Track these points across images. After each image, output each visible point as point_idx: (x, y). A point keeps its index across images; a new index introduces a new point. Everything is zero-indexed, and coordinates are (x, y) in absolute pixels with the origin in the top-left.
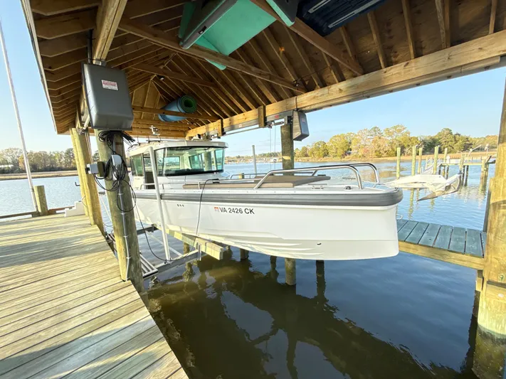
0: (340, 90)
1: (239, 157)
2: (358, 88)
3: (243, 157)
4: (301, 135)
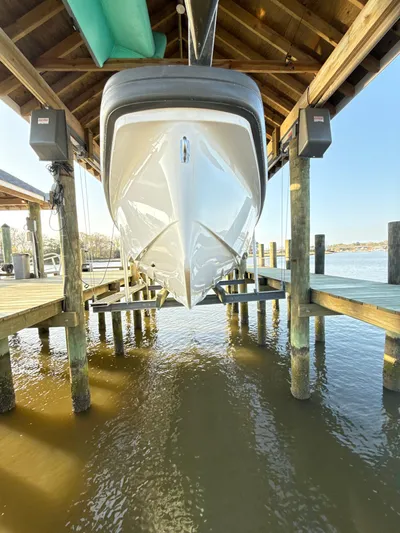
4: (310, 144)
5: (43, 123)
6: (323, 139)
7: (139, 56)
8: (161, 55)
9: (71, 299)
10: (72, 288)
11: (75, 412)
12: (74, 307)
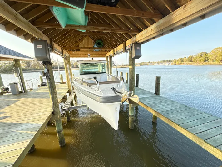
0: (152, 30)
1: (149, 62)
2: (159, 28)
3: (152, 62)
4: (135, 56)
5: (39, 47)
6: (139, 55)
7: (79, 24)
8: (87, 24)
9: (56, 110)
10: (56, 106)
11: (61, 147)
12: (57, 113)
